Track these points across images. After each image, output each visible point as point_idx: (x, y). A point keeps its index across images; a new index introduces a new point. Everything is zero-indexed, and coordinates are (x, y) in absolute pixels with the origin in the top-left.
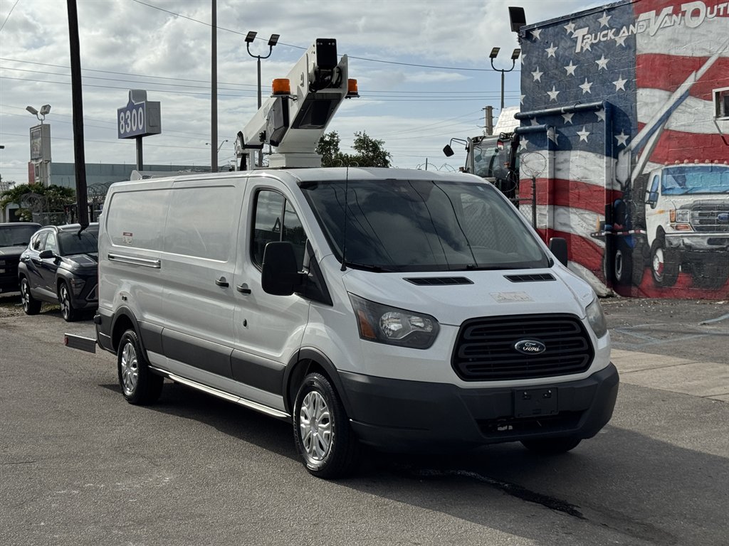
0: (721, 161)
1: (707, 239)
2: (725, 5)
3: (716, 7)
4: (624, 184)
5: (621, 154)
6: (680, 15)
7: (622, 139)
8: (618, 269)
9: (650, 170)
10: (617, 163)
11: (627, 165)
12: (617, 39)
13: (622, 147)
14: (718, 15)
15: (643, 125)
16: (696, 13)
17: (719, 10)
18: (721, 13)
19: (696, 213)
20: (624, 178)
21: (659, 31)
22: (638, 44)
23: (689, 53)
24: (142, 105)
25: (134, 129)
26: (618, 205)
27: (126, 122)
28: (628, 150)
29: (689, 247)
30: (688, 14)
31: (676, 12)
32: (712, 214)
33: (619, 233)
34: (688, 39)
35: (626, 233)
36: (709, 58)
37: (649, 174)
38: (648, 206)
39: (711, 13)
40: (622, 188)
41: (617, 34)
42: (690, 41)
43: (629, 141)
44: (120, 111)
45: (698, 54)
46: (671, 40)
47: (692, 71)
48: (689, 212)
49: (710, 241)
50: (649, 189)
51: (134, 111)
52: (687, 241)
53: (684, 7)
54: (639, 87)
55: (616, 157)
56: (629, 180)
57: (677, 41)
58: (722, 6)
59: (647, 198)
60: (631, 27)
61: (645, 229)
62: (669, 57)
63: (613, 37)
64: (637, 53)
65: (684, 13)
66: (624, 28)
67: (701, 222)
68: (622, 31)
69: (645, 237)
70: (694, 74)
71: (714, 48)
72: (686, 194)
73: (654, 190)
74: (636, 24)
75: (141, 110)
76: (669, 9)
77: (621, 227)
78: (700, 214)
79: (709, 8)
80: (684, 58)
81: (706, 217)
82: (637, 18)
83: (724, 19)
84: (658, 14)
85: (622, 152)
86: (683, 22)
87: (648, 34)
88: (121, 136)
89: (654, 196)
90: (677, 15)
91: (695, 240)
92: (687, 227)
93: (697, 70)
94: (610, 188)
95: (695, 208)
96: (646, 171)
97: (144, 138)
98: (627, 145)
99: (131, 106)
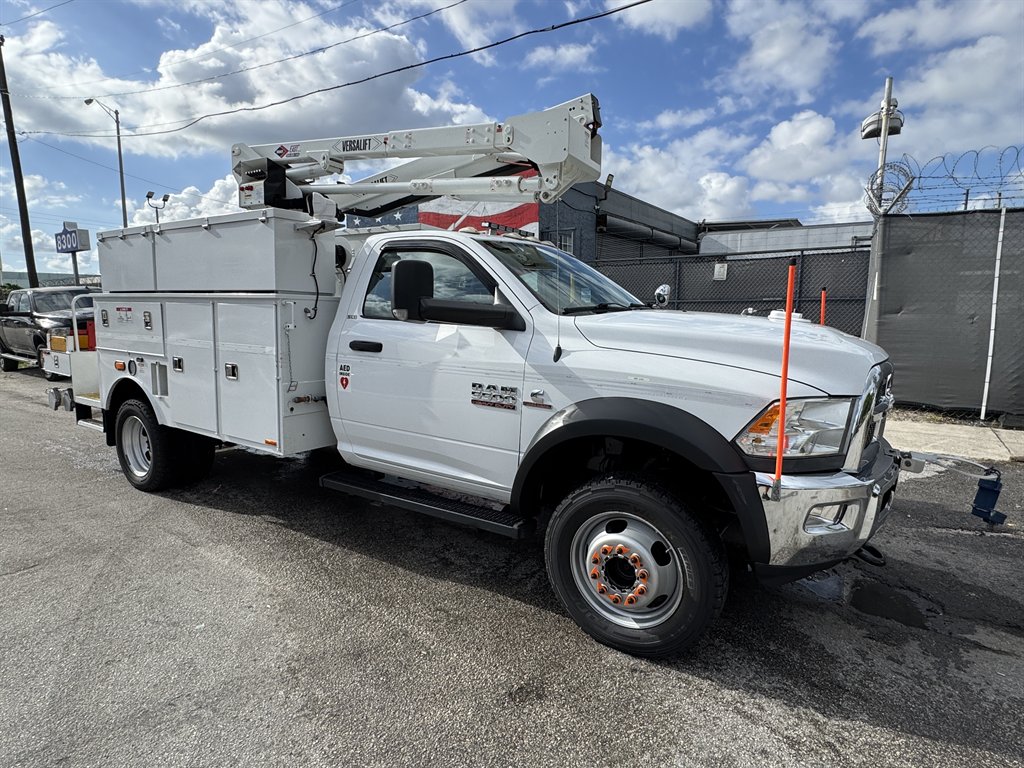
23: (450, 213)
24: (75, 232)
25: (69, 246)
27: (62, 242)
44: (57, 235)
45: (455, 214)
51: (68, 235)
57: (442, 206)
62: (439, 214)
71: (465, 211)
75: (73, 234)
80: (447, 216)
88: (58, 251)
97: (78, 254)
99: (65, 232)
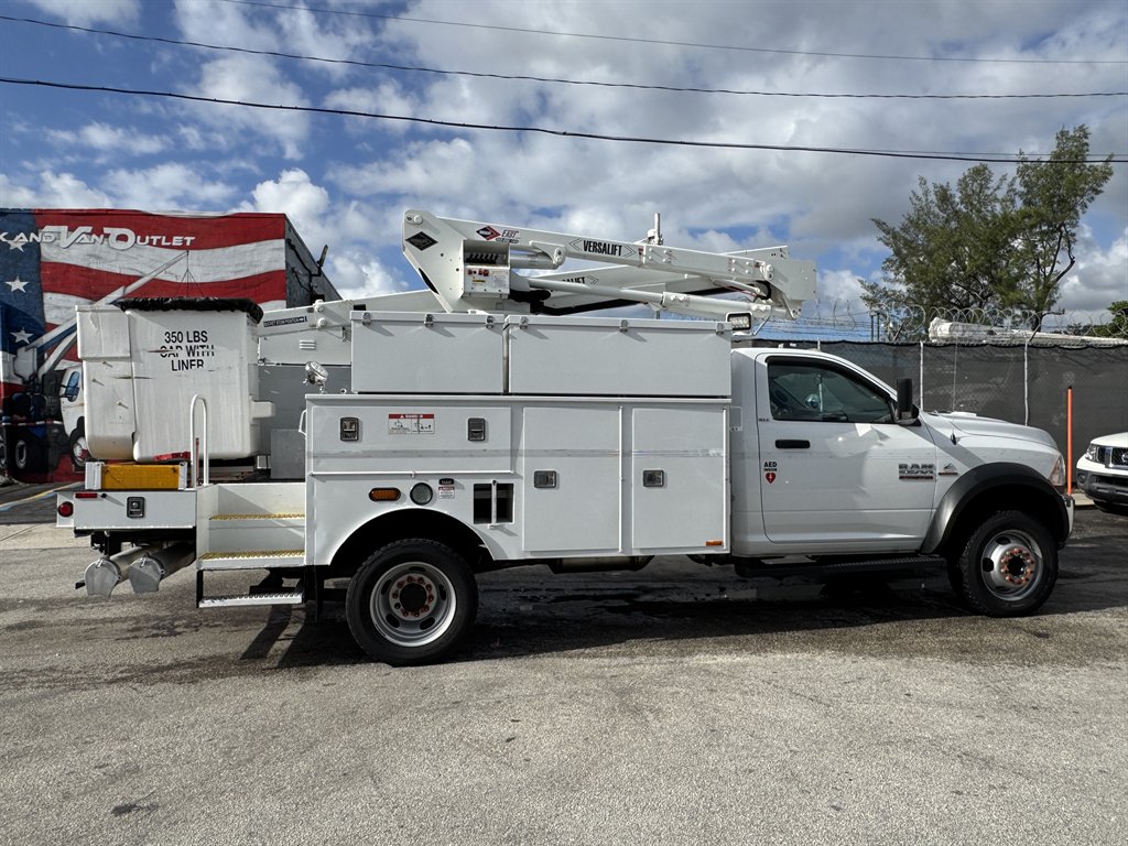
2: (159, 237)
3: (147, 238)
4: (27, 379)
5: (21, 351)
6: (102, 236)
7: (22, 336)
8: (21, 457)
9: (65, 367)
10: (14, 359)
11: (31, 361)
12: (10, 242)
13: (22, 344)
14: (150, 243)
15: (54, 326)
16: (123, 238)
17: (151, 241)
18: (155, 243)
20: (27, 372)
21: (73, 246)
22: (42, 251)
26: (18, 398)
28: (33, 347)
30: (112, 238)
31: (98, 231)
33: (20, 424)
34: (114, 258)
35: (32, 424)
36: (140, 277)
37: (65, 370)
38: (64, 401)
39: (143, 240)
40: (24, 382)
41: (11, 237)
42: (116, 260)
43: (32, 339)
45: (138, 274)
46: (91, 256)
47: (120, 287)
50: (65, 383)
53: (106, 230)
54: (47, 291)
55: (15, 353)
56: (35, 375)
57: (98, 258)
58: (155, 238)
59: (63, 391)
60: (32, 235)
61: (61, 419)
62: (89, 269)
63: (4, 240)
64: (42, 260)
65: (107, 236)
66: (22, 235)
68: (18, 237)
69: (62, 428)
70: (121, 289)
71: (147, 270)
73: (73, 384)
74: (40, 235)
76: (89, 229)
77: (24, 418)
79: (139, 237)
80: (109, 274)
82: (43, 228)
83: (157, 249)
84: (72, 230)
85: (23, 349)
86: (105, 243)
87: (58, 245)
89: (73, 391)
90: (99, 236)
93: (126, 286)
94: (7, 381)
96: (59, 367)
98: (31, 342)
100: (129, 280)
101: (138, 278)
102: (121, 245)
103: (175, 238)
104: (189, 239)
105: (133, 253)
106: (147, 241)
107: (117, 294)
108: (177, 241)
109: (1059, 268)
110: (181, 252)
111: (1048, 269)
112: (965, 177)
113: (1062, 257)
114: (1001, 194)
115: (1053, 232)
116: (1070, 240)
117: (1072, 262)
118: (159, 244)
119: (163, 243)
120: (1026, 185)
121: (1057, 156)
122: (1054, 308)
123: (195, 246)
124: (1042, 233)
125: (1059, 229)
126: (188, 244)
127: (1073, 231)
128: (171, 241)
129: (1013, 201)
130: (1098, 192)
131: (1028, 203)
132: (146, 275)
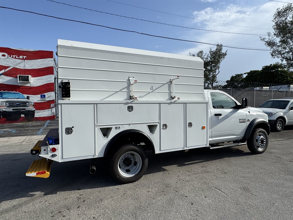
0: (17, 91)
1: (12, 109)
2: (15, 56)
3: (12, 56)
16: (4, 55)
18: (14, 57)
19: (8, 103)
29: (5, 111)
32: (14, 103)
36: (10, 67)
39: (10, 56)
42: (2, 62)
47: (3, 69)
48: (5, 103)
49: (13, 110)
52: (4, 110)
58: (14, 56)
67: (9, 105)
72: (3, 98)
78: (9, 103)
79: (9, 56)
81: (11, 104)
91: (7, 109)
92: (4, 107)
93: (5, 69)
95: (7, 102)
100: (5, 68)
101: (8, 67)
102: (3, 57)
103: (20, 56)
104: (25, 57)
105: (8, 60)
106: (12, 57)
107: (3, 71)
108: (21, 57)
109: (216, 73)
110: (22, 60)
111: (214, 73)
112: (199, 53)
113: (217, 71)
114: (205, 57)
115: (216, 65)
116: (218, 68)
117: (219, 72)
118: (15, 58)
119: (17, 58)
120: (211, 55)
121: (216, 49)
122: (216, 82)
123: (26, 59)
124: (214, 66)
125: (217, 65)
126: (24, 58)
127: (219, 65)
128: (19, 57)
129: (208, 59)
130: (224, 58)
131: (211, 59)
132: (11, 66)
